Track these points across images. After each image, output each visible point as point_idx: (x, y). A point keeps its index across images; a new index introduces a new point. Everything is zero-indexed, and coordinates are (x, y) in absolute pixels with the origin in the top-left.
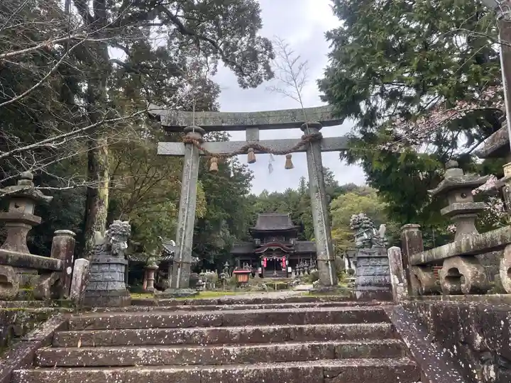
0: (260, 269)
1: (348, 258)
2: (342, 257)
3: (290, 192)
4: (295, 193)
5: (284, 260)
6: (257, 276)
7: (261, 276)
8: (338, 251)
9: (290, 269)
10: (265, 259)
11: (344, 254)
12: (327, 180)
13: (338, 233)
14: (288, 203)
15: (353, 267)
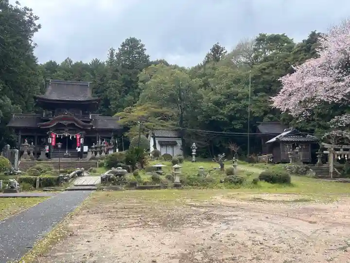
0: (47, 148)
1: (154, 137)
2: (147, 136)
3: (96, 63)
4: (102, 65)
5: (78, 137)
6: (43, 156)
7: (48, 155)
8: (144, 130)
9: (86, 149)
10: (54, 136)
11: (150, 132)
12: (138, 53)
13: (145, 109)
14: (93, 74)
15: (158, 148)
